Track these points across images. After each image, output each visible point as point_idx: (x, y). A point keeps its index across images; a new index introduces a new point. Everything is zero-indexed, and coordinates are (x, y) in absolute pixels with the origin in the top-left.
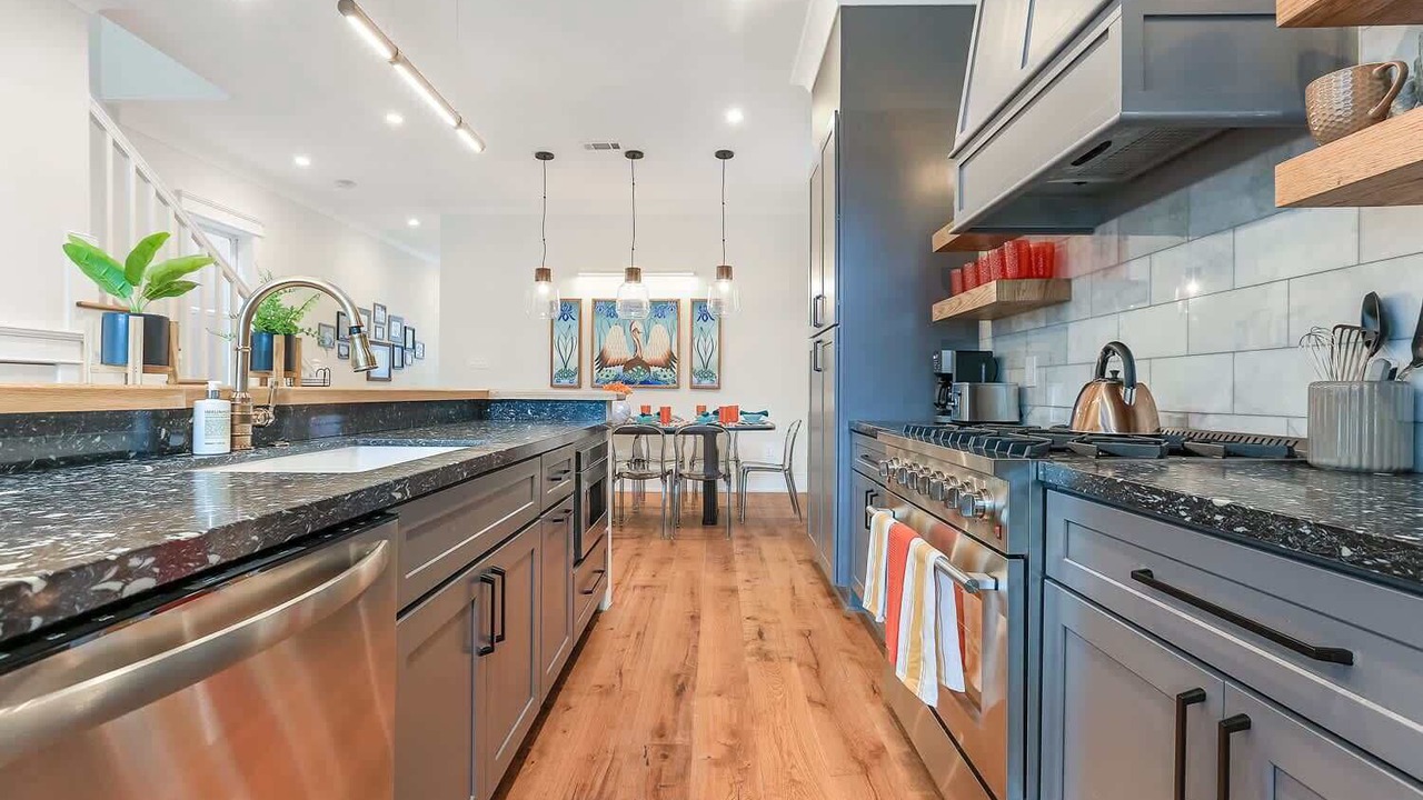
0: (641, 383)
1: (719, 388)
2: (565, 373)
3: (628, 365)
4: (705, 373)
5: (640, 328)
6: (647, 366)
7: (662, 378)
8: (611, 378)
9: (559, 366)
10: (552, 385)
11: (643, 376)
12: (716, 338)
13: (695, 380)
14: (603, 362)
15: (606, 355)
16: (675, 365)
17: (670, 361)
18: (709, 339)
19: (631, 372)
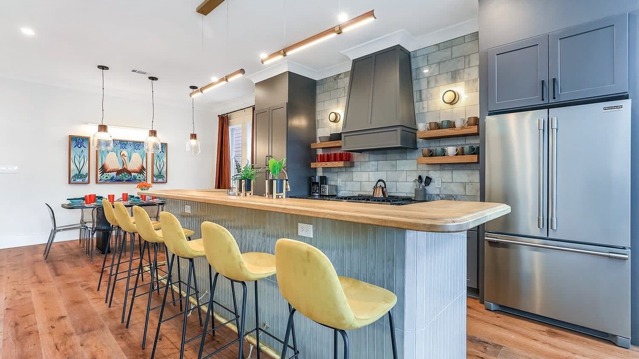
0: (127, 181)
1: (166, 182)
2: (79, 175)
3: (119, 172)
4: (160, 176)
5: (126, 154)
6: (130, 173)
7: (138, 178)
8: (109, 178)
9: (74, 172)
10: (70, 182)
11: (128, 177)
12: (165, 160)
13: (155, 179)
14: (104, 170)
15: (106, 167)
16: (145, 172)
17: (142, 170)
18: (161, 161)
19: (120, 175)
